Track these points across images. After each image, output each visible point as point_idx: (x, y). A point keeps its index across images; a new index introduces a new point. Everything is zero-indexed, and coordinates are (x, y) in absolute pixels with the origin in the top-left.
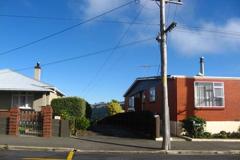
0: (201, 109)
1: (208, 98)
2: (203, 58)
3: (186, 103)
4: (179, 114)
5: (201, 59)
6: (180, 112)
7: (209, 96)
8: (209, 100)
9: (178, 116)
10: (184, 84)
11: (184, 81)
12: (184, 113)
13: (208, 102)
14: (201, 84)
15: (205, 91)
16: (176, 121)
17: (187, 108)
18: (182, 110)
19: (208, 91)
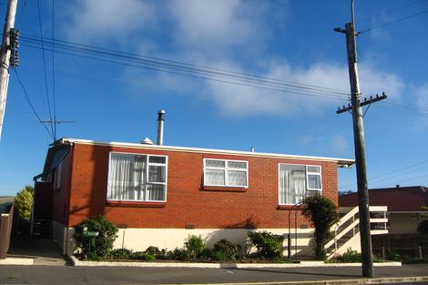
0: (119, 205)
1: (136, 184)
2: (163, 112)
3: (89, 192)
4: (73, 213)
5: (160, 114)
6: (76, 210)
7: (140, 181)
8: (138, 189)
9: (71, 216)
10: (88, 156)
11: (88, 150)
12: (85, 211)
13: (136, 192)
14: (125, 158)
15: (132, 170)
16: (67, 226)
17: (90, 202)
18: (81, 206)
19: (137, 171)
